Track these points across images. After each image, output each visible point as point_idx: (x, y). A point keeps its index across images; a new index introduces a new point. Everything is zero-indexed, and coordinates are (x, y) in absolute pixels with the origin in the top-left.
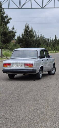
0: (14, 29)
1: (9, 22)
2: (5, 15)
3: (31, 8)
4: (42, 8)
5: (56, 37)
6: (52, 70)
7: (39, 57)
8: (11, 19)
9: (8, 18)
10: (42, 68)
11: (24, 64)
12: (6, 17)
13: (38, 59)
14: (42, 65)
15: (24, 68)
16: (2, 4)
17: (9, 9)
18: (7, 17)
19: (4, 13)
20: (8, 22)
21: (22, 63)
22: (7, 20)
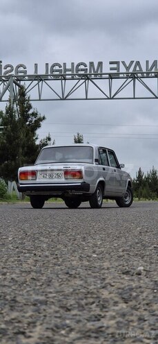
0: (49, 139)
1: (39, 126)
2: (30, 112)
3: (87, 99)
4: (108, 99)
5: (140, 172)
6: (126, 198)
7: (96, 160)
8: (44, 118)
9: (38, 116)
10: (102, 184)
11: (63, 172)
12: (34, 114)
13: (94, 165)
14: (101, 179)
15: (63, 180)
16: (27, 91)
17: (40, 100)
18: (36, 114)
19: (30, 107)
20: (37, 125)
21: (58, 170)
22: (35, 121)
